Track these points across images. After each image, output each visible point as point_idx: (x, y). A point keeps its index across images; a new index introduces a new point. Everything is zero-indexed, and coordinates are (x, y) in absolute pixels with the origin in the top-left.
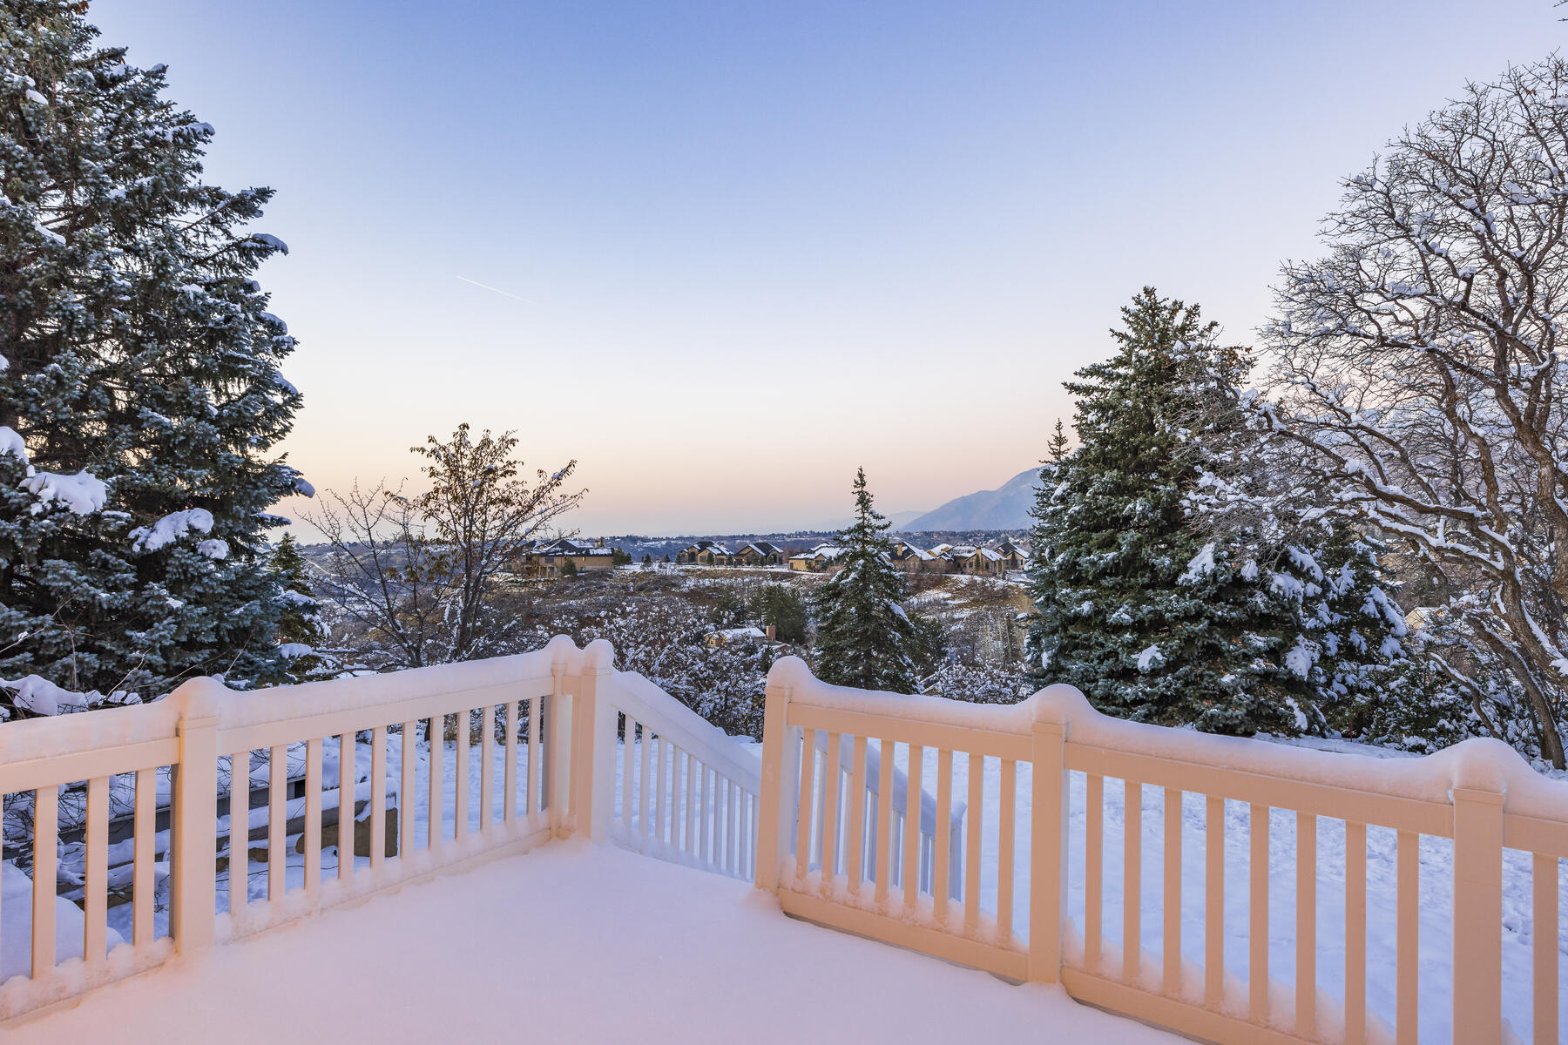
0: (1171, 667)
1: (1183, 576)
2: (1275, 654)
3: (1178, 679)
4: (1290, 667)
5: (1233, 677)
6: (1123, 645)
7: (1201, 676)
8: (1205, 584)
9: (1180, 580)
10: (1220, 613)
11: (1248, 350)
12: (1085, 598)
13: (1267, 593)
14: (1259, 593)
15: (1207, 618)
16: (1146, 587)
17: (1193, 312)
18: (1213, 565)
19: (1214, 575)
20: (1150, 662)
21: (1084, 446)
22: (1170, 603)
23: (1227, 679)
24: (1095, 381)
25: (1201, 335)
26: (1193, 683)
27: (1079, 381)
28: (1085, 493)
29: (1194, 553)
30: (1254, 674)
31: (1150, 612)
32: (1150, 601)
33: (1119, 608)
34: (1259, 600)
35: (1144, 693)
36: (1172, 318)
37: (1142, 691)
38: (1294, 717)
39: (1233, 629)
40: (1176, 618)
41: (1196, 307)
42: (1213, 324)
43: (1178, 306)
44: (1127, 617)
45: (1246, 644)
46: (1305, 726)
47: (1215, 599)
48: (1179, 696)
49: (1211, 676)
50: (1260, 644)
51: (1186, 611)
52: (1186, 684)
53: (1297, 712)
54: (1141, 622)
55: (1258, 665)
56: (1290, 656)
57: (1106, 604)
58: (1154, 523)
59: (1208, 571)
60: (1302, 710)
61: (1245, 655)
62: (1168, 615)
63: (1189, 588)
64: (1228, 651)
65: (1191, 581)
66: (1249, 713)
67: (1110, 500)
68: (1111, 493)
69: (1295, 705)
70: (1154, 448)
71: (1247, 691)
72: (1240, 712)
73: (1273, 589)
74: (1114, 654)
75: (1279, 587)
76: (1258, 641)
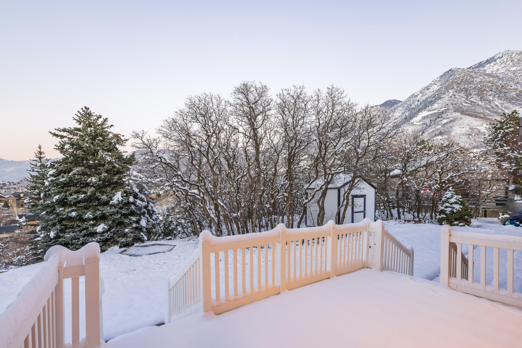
0: (109, 230)
1: (112, 202)
2: (138, 222)
3: (111, 233)
4: (141, 224)
5: (128, 230)
6: (90, 225)
7: (118, 231)
8: (119, 204)
9: (111, 203)
10: (124, 212)
11: (123, 136)
12: (73, 211)
13: (135, 205)
14: (132, 205)
15: (120, 213)
16: (97, 206)
17: (106, 120)
18: (122, 198)
19: (122, 201)
20: (102, 229)
21: (65, 157)
22: (107, 210)
23: (127, 230)
24: (65, 134)
25: (107, 128)
26: (116, 233)
27: (58, 133)
28: (69, 174)
29: (114, 195)
30: (133, 228)
31: (100, 214)
32: (99, 210)
33: (87, 213)
34: (133, 207)
35: (100, 239)
36: (98, 120)
37: (99, 239)
38: (144, 238)
39: (126, 216)
40: (110, 214)
41: (107, 119)
42: (112, 126)
43: (100, 117)
44: (91, 216)
45: (130, 219)
46: (147, 239)
47: (121, 208)
48: (112, 237)
49: (121, 230)
50: (135, 219)
51: (114, 212)
52: (113, 234)
53: (144, 236)
54: (97, 217)
55: (134, 225)
56: (141, 222)
57: (82, 212)
58: (99, 185)
59: (120, 200)
60: (145, 235)
61: (131, 223)
62: (107, 214)
63: (114, 205)
64: (126, 223)
65: (115, 203)
66: (133, 239)
67: (80, 177)
68: (80, 175)
69: (143, 234)
70: (97, 161)
71: (131, 233)
72: (131, 239)
73: (137, 204)
74: (87, 228)
75: (139, 204)
76: (134, 219)
